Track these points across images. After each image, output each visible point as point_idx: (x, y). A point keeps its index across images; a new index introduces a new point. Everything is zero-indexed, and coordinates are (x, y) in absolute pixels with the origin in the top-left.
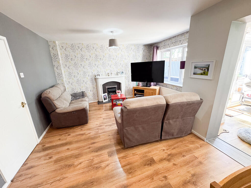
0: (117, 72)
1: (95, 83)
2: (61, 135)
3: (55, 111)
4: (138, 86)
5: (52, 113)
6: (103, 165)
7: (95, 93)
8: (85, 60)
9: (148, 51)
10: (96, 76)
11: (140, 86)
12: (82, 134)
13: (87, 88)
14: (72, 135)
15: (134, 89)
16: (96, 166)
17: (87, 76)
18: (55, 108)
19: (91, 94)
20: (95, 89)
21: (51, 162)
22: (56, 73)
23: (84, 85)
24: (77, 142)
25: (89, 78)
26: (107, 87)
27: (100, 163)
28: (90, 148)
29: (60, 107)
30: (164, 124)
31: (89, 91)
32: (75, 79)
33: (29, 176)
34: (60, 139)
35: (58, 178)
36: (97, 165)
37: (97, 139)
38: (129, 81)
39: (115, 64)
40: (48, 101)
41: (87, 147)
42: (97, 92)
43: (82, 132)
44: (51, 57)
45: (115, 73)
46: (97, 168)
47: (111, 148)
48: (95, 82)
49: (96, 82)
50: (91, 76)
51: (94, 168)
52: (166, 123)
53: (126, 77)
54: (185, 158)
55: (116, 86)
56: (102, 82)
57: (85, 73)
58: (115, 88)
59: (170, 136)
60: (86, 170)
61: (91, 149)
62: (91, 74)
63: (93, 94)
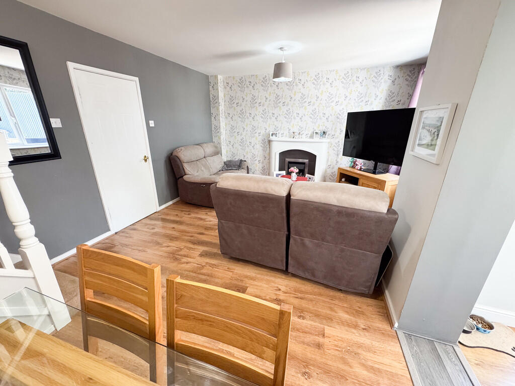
0: (312, 130)
1: (268, 149)
2: (182, 211)
3: (183, 177)
4: (353, 167)
5: (180, 179)
6: (185, 260)
7: (266, 167)
8: (257, 105)
9: (407, 83)
10: (271, 137)
11: (356, 168)
12: (201, 219)
13: (254, 156)
14: (193, 215)
15: (341, 173)
16: (177, 256)
17: (257, 135)
18: (184, 174)
19: (259, 168)
20: (267, 161)
21: (150, 233)
22: (213, 126)
23: (251, 150)
24: (188, 225)
25: (260, 138)
26: (288, 160)
27: (185, 256)
28: (192, 236)
29: (190, 173)
30: (292, 241)
31: (257, 162)
32: (239, 138)
33: (127, 235)
34: (177, 215)
35: (141, 248)
36: (179, 257)
37: (211, 231)
38: (338, 155)
39: (311, 113)
40: (176, 161)
41: (190, 234)
42: (269, 167)
43: (203, 217)
44: (210, 101)
45: (310, 133)
46: (176, 259)
47: (212, 248)
48: (268, 146)
49: (270, 148)
50: (263, 135)
51: (174, 257)
52: (295, 240)
53: (332, 144)
54: (300, 321)
55: (306, 161)
56: (279, 148)
57: (254, 128)
58: (304, 163)
59: (307, 274)
60: (166, 255)
61: (192, 238)
62: (263, 132)
63: (263, 168)
